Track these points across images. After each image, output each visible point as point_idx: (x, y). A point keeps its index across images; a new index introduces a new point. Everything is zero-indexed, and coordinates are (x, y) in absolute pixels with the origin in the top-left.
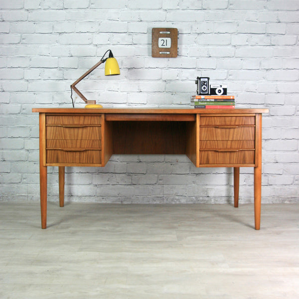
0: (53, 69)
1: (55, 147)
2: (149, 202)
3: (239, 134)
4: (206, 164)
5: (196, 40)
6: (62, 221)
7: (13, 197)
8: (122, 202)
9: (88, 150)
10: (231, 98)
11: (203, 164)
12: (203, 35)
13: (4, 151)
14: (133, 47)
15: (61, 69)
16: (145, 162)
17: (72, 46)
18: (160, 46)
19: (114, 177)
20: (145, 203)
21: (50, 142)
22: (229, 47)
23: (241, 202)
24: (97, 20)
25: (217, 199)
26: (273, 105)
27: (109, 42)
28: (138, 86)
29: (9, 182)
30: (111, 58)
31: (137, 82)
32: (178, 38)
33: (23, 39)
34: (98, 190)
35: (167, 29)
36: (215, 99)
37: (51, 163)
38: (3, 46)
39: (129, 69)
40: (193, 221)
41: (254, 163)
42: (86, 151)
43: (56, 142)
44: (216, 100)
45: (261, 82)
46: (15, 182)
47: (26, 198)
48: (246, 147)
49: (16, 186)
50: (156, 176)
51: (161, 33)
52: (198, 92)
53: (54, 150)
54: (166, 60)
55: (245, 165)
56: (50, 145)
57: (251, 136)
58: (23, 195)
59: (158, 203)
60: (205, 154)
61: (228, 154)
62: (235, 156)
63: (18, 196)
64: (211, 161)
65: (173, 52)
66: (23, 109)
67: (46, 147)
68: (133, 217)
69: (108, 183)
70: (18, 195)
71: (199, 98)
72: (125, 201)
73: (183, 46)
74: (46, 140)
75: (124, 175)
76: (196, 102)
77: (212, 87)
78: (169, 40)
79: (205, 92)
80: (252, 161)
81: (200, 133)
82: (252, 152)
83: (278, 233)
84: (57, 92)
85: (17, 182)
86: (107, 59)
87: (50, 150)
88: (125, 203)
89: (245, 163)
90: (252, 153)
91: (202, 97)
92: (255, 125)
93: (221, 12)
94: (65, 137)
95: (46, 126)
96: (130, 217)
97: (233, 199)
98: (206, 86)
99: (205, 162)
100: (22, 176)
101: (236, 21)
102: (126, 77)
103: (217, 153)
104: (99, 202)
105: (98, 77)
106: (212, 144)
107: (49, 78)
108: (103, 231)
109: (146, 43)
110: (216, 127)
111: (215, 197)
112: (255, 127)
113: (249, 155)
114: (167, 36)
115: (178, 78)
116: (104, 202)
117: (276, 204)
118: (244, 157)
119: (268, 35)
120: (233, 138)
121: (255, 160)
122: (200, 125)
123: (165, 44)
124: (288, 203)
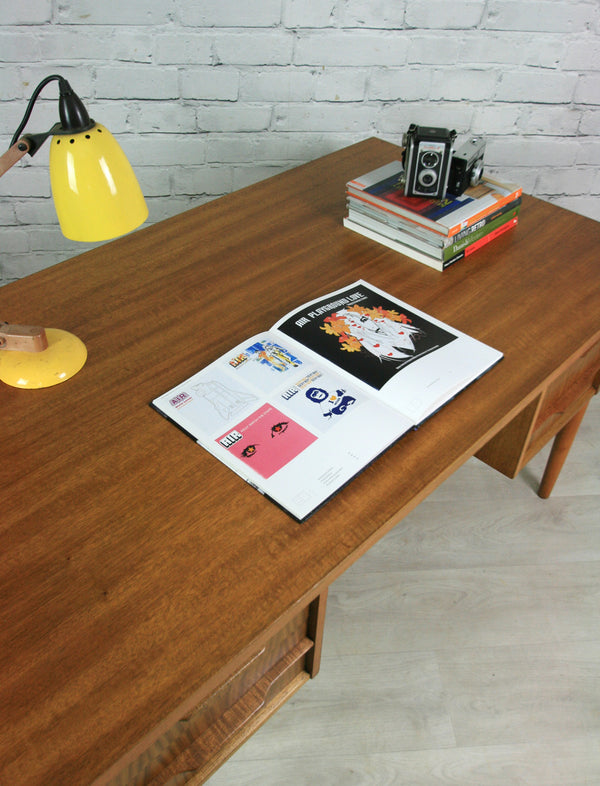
10: (516, 196)
36: (486, 218)
71: (456, 232)
76: (448, 248)
98: (437, 169)
115: (332, 21)
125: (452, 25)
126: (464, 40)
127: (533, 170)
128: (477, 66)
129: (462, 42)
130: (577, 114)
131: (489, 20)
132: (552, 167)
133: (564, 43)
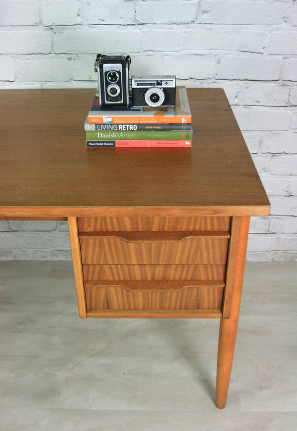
2: (45, 257)
4: (104, 310)
10: (183, 121)
11: (96, 309)
44: (142, 128)
55: (197, 314)
57: (218, 256)
59: (62, 259)
61: (157, 293)
64: (116, 304)
71: (99, 119)
76: (91, 131)
80: (217, 305)
81: (81, 249)
89: (199, 308)
91: (106, 119)
99: (101, 307)
106: (115, 271)
112: (229, 239)
115: (79, 20)
120: (169, 259)
121: (223, 305)
125: (174, 20)
126: (185, 32)
127: (256, 133)
128: (199, 52)
129: (184, 34)
130: (286, 89)
131: (203, 17)
132: (271, 131)
133: (267, 33)
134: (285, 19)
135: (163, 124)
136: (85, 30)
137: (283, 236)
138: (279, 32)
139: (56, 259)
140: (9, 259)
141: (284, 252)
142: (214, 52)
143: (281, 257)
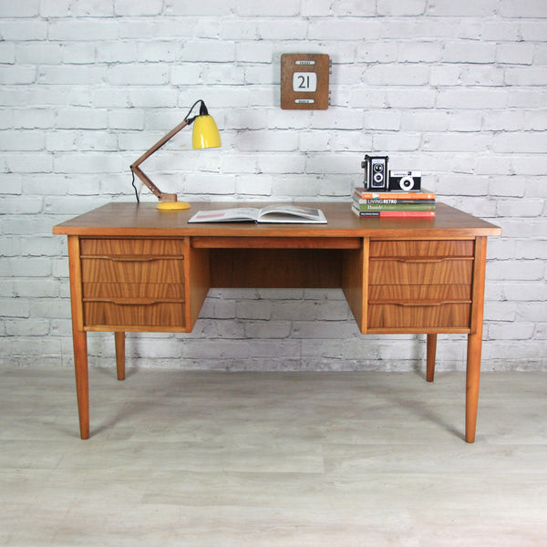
0: (98, 132)
1: (99, 297)
2: (274, 368)
3: (443, 274)
4: (380, 327)
5: (363, 76)
6: (118, 419)
7: (37, 359)
8: (227, 368)
9: (161, 303)
10: (429, 197)
11: (374, 327)
12: (378, 66)
13: (17, 280)
14: (246, 89)
15: (113, 131)
16: (269, 299)
17: (131, 89)
18: (296, 89)
19: (213, 325)
20: (268, 370)
21: (90, 286)
22: (426, 89)
23: (438, 369)
24: (179, 39)
25: (395, 364)
26: (504, 197)
27: (200, 81)
28: (256, 163)
29: (29, 333)
30: (204, 117)
31: (253, 155)
32: (329, 73)
33: (41, 75)
34: (186, 349)
35: (309, 55)
36: (398, 200)
37: (93, 324)
38: (5, 88)
39: (239, 131)
40: (352, 418)
41: (469, 327)
42: (156, 304)
43: (101, 287)
44: (400, 202)
45: (483, 155)
46: (38, 333)
47: (59, 362)
48: (455, 297)
49: (40, 339)
50: (288, 323)
51: (298, 63)
52: (366, 185)
53: (98, 302)
54: (307, 113)
55: (451, 330)
56: (89, 293)
57: (466, 277)
58: (53, 355)
59: (292, 369)
60: (378, 310)
61: (421, 311)
62: (434, 314)
63: (45, 358)
64: (389, 321)
65: (320, 100)
66: (47, 205)
67: (83, 297)
68: (246, 407)
69: (203, 335)
70: (44, 355)
71: (369, 196)
72: (232, 366)
73: (340, 88)
74: (82, 284)
75: (230, 322)
76: (363, 205)
77: (392, 175)
78: (313, 76)
79: (379, 184)
80: (466, 323)
81: (369, 271)
82: (465, 306)
83: (508, 452)
84: (108, 173)
85: (43, 333)
86: (195, 117)
87: (90, 302)
88: (234, 370)
89: (452, 326)
90: (466, 308)
91: (375, 195)
92: (474, 256)
93: (410, 21)
94: (116, 278)
95: (81, 259)
96: (240, 407)
97: (424, 364)
98: (382, 173)
99: (377, 325)
100: (50, 324)
101: (440, 39)
102: (233, 146)
103: (401, 308)
104: (188, 369)
105: (182, 146)
106: (391, 291)
107: (92, 149)
108: (191, 445)
109: (270, 81)
110: (401, 260)
111: (391, 360)
112: (473, 261)
113: (459, 312)
114: (309, 69)
115: (328, 148)
116: (196, 368)
117: (500, 373)
118: (451, 315)
119: (500, 65)
120: (431, 280)
121: (470, 321)
122: (370, 257)
123: (305, 84)
124: (522, 370)
130: (494, 203)
131: (425, 146)
133: (475, 158)
134: (488, 147)
135: (415, 200)
136: (332, 155)
137: (501, 343)
138: (485, 157)
139: (286, 370)
140: (239, 370)
141: (504, 360)
142: (434, 173)
143: (501, 366)
